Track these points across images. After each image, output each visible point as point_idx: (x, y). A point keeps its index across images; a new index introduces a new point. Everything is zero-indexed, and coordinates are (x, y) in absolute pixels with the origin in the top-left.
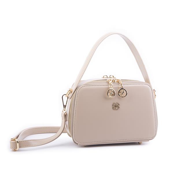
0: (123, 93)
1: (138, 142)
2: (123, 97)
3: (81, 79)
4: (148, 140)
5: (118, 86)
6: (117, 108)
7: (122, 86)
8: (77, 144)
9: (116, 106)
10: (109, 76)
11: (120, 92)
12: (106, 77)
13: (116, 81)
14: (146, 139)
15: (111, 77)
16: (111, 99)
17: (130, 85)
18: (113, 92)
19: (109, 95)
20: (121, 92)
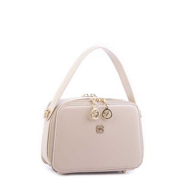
0: (107, 114)
1: (122, 171)
2: (107, 119)
3: (60, 98)
4: (133, 169)
5: (102, 105)
6: (101, 131)
7: (107, 106)
8: (57, 172)
9: (100, 129)
10: (89, 95)
11: (104, 113)
12: (87, 96)
13: (100, 100)
14: (131, 167)
15: (92, 95)
16: (94, 120)
17: (115, 105)
18: (97, 113)
19: (93, 116)
20: (106, 112)
